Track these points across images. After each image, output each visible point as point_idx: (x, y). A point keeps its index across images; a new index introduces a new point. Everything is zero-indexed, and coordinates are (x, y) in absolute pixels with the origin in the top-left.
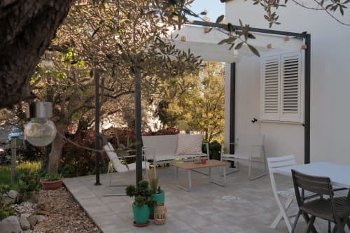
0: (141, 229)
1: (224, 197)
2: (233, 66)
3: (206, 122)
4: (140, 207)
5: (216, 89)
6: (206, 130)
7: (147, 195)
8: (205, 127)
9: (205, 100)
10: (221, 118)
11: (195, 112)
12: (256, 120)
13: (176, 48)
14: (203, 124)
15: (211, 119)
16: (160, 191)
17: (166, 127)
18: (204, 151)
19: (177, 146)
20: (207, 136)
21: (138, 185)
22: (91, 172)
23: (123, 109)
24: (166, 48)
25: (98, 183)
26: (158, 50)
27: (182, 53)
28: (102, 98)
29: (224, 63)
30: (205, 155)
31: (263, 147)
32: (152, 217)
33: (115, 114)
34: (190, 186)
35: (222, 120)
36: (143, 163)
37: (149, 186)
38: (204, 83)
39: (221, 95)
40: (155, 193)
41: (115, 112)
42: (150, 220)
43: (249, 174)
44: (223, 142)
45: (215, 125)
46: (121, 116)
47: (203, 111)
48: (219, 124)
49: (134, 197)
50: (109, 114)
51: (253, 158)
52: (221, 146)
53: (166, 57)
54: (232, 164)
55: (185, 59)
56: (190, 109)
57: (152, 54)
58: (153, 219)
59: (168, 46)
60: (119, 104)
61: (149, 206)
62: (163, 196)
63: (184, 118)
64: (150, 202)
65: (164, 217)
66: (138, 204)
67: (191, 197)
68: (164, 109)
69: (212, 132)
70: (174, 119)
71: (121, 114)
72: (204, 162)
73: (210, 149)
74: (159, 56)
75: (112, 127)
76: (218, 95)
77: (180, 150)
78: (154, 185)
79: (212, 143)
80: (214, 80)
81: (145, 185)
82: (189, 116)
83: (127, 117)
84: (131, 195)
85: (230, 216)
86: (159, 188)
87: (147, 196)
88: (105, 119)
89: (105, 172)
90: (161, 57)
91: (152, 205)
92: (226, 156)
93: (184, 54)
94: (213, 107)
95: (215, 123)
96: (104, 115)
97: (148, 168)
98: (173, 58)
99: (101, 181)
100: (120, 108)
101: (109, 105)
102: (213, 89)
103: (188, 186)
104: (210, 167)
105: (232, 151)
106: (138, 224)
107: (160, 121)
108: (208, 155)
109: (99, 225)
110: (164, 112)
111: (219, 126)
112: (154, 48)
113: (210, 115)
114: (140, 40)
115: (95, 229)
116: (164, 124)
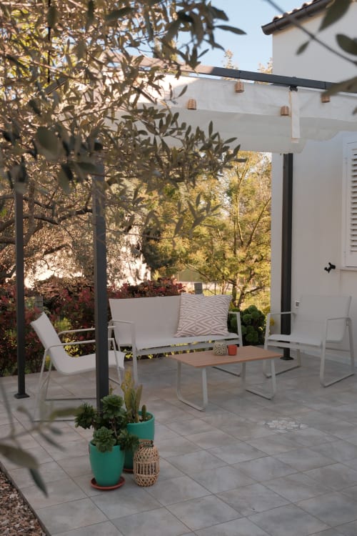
0: (105, 495)
1: (272, 424)
2: (289, 159)
3: (233, 269)
4: (103, 450)
5: (253, 203)
6: (234, 283)
7: (119, 425)
8: (232, 277)
9: (231, 226)
10: (261, 259)
11: (212, 248)
12: (333, 267)
13: (180, 121)
14: (226, 271)
15: (243, 262)
16: (145, 416)
17: (157, 276)
18: (232, 327)
19: (179, 319)
20: (234, 294)
21: (100, 405)
22: (10, 369)
23: (73, 243)
24: (157, 121)
25: (22, 394)
26: (140, 125)
27: (193, 132)
28: (30, 223)
29: (269, 155)
30: (233, 335)
31: (348, 320)
32: (128, 469)
33: (58, 253)
34: (206, 400)
35: (264, 264)
36: (111, 354)
37: (124, 407)
38: (229, 194)
39: (261, 216)
40: (134, 419)
41: (59, 249)
42: (124, 475)
43: (322, 374)
44: (268, 310)
45: (251, 275)
46: (69, 256)
47: (227, 247)
48: (257, 271)
49: (91, 431)
50: (46, 253)
51: (327, 342)
52: (263, 317)
53: (159, 142)
54: (287, 354)
55: (201, 145)
56: (202, 244)
57: (128, 132)
58: (132, 472)
59: (161, 115)
60: (65, 233)
61: (122, 449)
62: (152, 426)
63: (191, 262)
64: (125, 439)
65: (153, 469)
66: (101, 445)
67: (208, 422)
68: (152, 242)
69: (244, 288)
70: (171, 262)
71: (70, 252)
72: (232, 351)
73: (243, 324)
74: (143, 137)
75: (53, 277)
76: (255, 215)
77: (184, 326)
78: (133, 403)
79: (247, 311)
80: (248, 187)
81: (114, 405)
82: (199, 256)
83: (81, 260)
84: (86, 426)
85: (287, 466)
86: (144, 408)
87: (119, 428)
88: (38, 262)
89: (36, 369)
90: (147, 142)
91: (129, 446)
92: (273, 338)
93: (200, 134)
94: (246, 239)
95: (250, 269)
96: (38, 255)
97: (121, 364)
98: (174, 143)
99: (28, 390)
100: (67, 240)
101: (46, 236)
102: (246, 204)
103: (202, 399)
104: (244, 363)
105: (286, 328)
106: (100, 485)
107: (145, 265)
108: (240, 336)
109: (20, 487)
110: (153, 249)
111: (259, 276)
112: (130, 120)
113: (241, 254)
114: (99, 104)
115: (12, 496)
116: (153, 271)
